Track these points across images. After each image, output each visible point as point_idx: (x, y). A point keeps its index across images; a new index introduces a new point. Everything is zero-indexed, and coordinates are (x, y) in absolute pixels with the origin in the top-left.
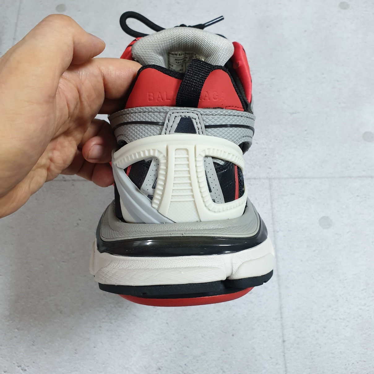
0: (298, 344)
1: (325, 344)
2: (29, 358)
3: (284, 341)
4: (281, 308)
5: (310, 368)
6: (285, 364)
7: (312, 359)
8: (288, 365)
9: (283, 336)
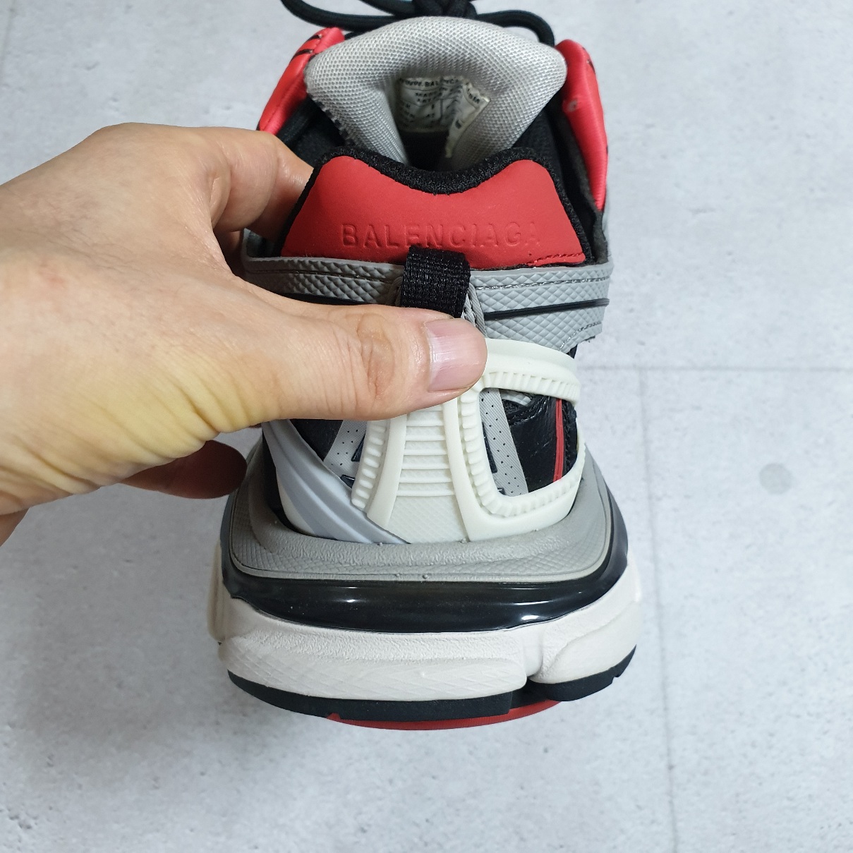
0: (706, 773)
1: (773, 775)
2: (40, 797)
3: (671, 767)
4: (664, 686)
5: (734, 834)
6: (674, 823)
7: (740, 811)
8: (680, 825)
9: (669, 755)
